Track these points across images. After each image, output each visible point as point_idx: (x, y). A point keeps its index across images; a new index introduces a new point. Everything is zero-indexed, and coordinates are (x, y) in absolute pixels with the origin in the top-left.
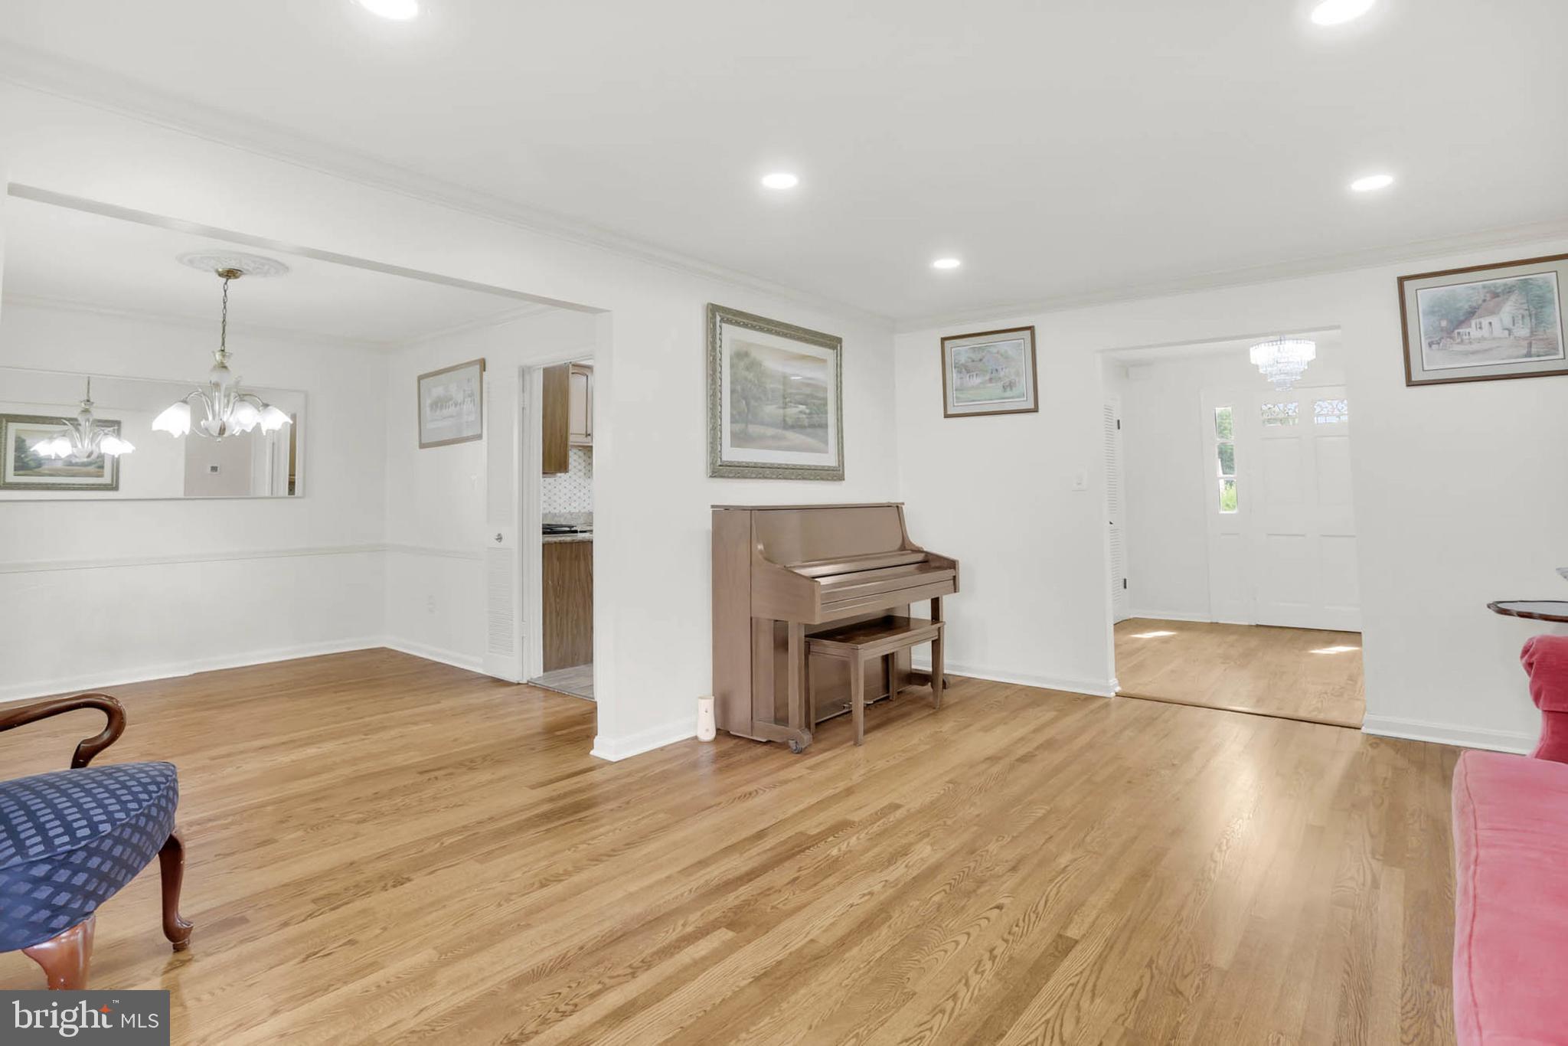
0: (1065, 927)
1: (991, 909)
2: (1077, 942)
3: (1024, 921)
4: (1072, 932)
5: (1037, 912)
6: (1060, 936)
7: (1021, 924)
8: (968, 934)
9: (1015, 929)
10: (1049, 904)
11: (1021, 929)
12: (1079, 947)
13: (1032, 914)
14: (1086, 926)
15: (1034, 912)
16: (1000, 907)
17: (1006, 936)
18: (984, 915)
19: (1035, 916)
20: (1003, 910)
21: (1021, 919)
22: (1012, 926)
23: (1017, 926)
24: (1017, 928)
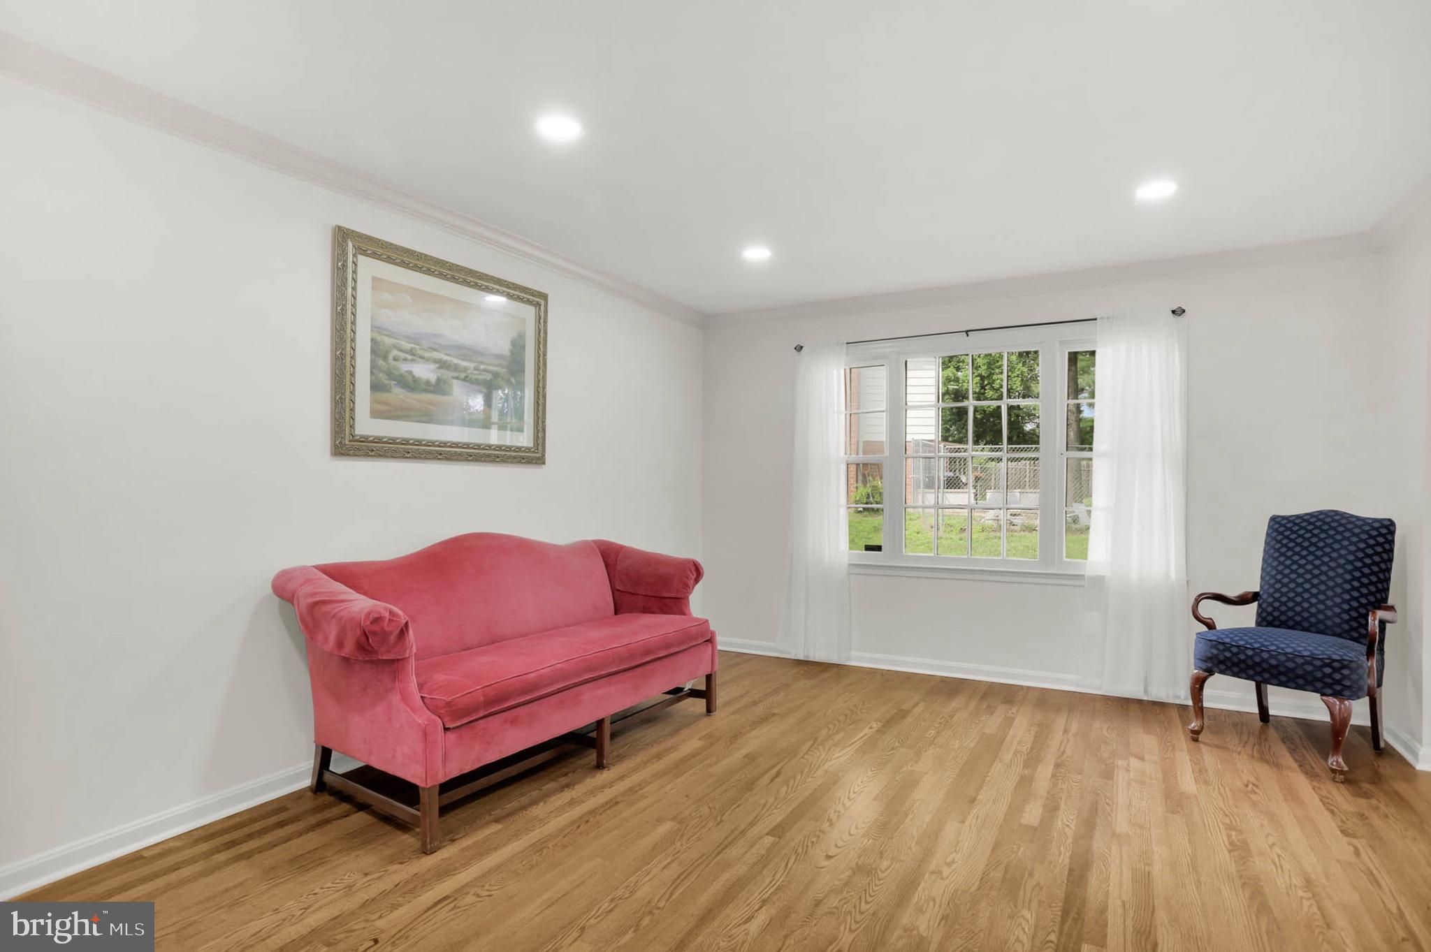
0: (774, 845)
1: (836, 856)
2: (768, 834)
3: (807, 846)
4: (770, 840)
5: (796, 855)
6: (780, 837)
7: (810, 844)
8: (850, 835)
9: (814, 839)
10: (785, 863)
11: (809, 840)
12: (767, 830)
13: (800, 852)
14: (757, 846)
15: (799, 854)
16: (829, 857)
17: (821, 835)
18: (841, 850)
19: (798, 851)
20: (825, 854)
21: (810, 848)
22: (817, 843)
23: (813, 842)
24: (813, 840)
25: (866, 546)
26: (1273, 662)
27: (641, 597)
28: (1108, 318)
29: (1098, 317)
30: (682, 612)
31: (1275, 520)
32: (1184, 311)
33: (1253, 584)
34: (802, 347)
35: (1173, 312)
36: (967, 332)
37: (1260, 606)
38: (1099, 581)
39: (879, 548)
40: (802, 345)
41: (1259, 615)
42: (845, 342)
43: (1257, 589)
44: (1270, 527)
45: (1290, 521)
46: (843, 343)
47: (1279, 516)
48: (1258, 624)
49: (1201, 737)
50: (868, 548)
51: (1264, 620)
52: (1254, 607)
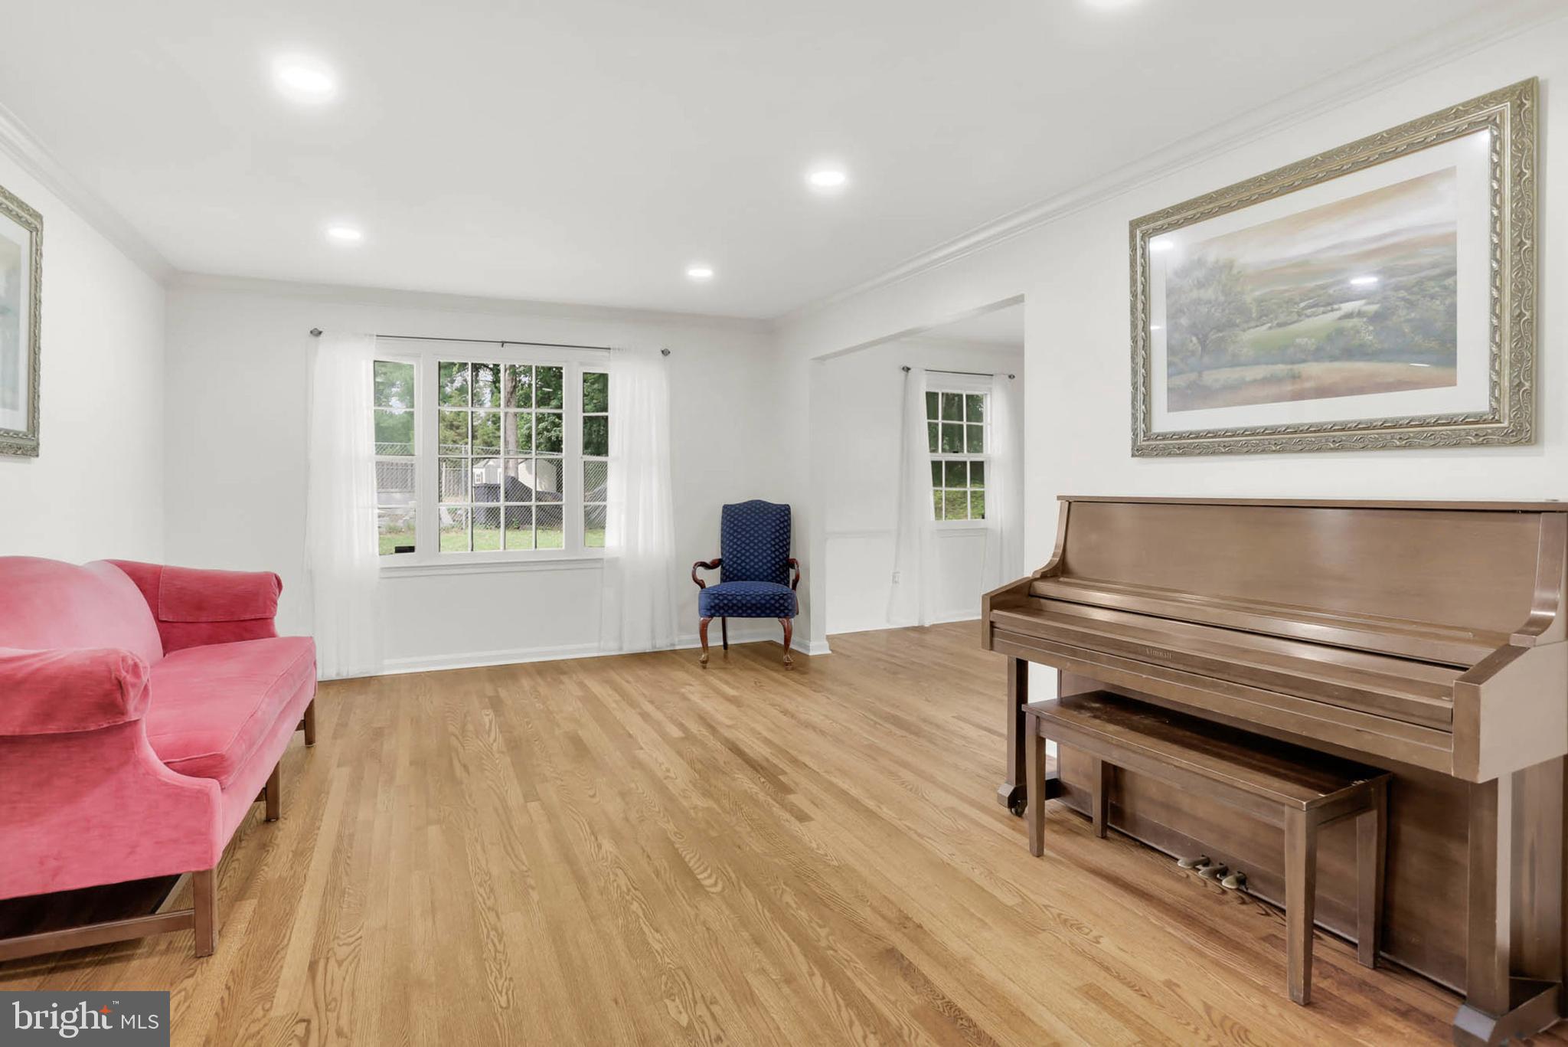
25: (396, 548)
26: (754, 602)
27: (203, 625)
28: (619, 349)
29: (611, 347)
30: (272, 635)
31: (726, 508)
32: (669, 352)
33: (716, 554)
34: (320, 333)
35: (663, 352)
36: (503, 343)
37: (723, 568)
38: (614, 562)
39: (411, 549)
40: (320, 330)
41: (723, 574)
42: (375, 334)
43: (720, 557)
44: (723, 512)
45: (736, 508)
46: (373, 335)
47: (728, 505)
48: (723, 580)
49: (708, 665)
50: (399, 550)
51: (725, 578)
52: (718, 570)
